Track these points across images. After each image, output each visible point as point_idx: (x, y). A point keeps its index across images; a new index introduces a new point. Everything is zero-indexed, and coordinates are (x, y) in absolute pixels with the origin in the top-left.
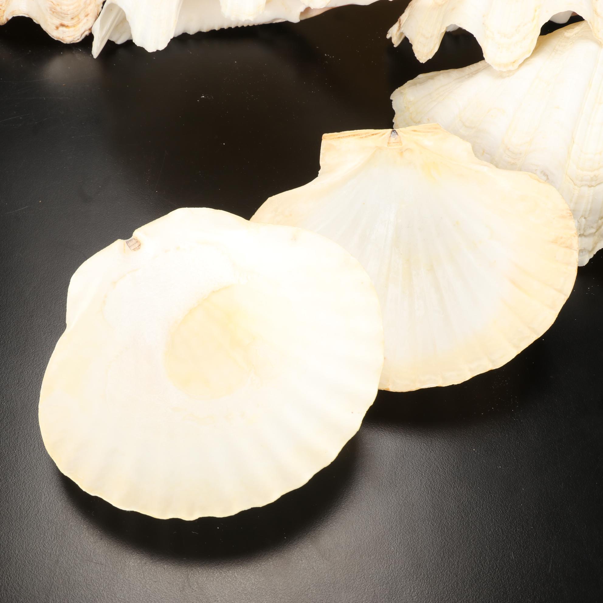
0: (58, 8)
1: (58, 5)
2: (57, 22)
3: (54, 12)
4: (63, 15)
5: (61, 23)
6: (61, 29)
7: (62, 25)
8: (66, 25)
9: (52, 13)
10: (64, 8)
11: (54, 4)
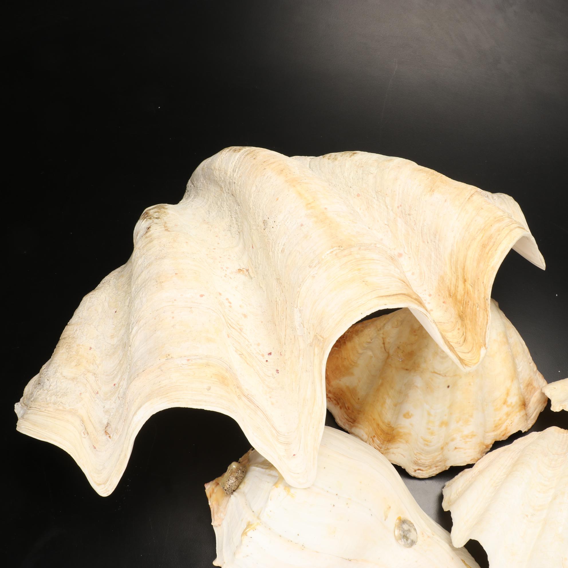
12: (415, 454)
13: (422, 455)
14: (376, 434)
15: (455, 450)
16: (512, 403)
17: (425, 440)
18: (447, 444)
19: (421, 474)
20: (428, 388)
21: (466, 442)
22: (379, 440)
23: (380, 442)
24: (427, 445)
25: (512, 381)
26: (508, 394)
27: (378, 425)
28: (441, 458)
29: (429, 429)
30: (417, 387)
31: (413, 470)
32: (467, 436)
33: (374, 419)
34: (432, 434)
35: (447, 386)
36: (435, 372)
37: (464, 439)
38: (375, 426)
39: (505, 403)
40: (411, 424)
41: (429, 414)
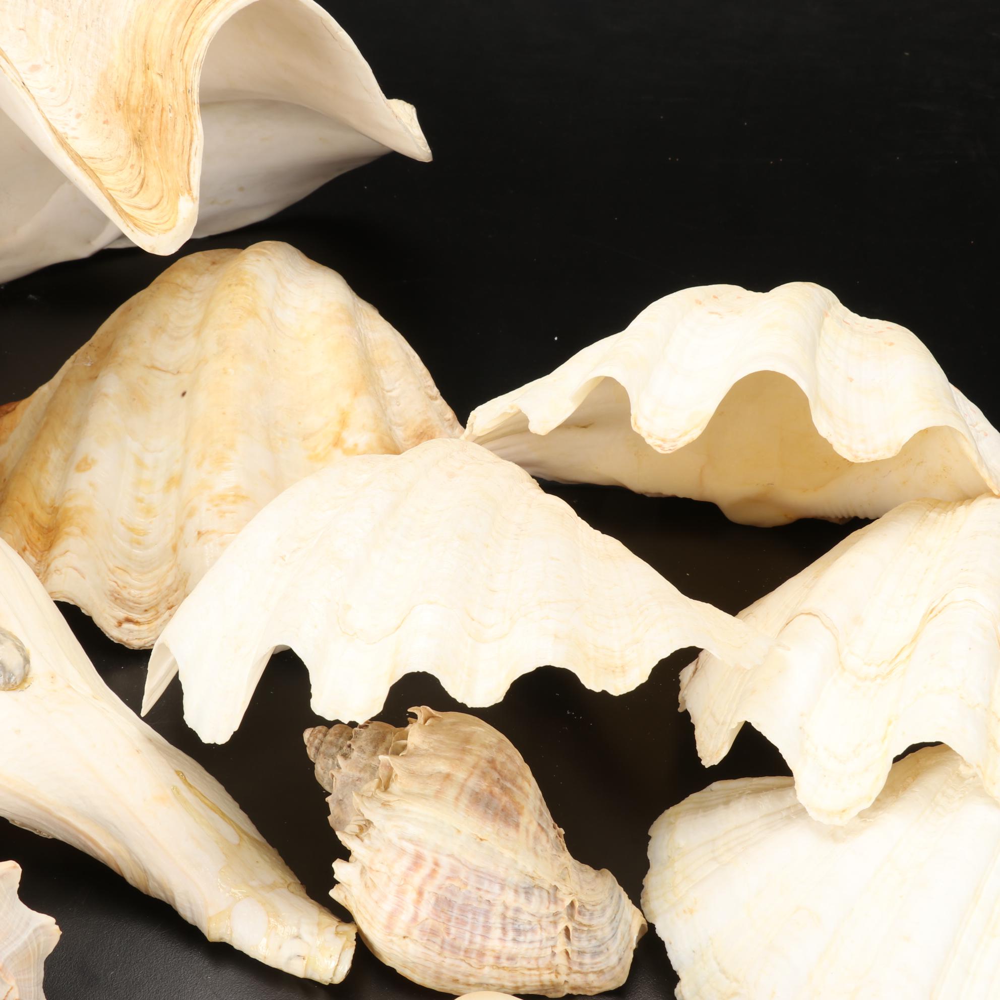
0: (124, 593)
1: (125, 587)
2: (122, 614)
3: (117, 598)
4: (131, 604)
5: (125, 615)
6: (126, 626)
7: (128, 620)
8: (135, 620)
9: (113, 599)
10: (133, 592)
11: (118, 586)
12: (109, 570)
13: (127, 572)
14: (28, 544)
15: (198, 539)
16: (356, 445)
17: (131, 530)
18: (182, 529)
19: (135, 633)
20: (134, 399)
21: (222, 514)
22: (33, 556)
23: (36, 559)
24: (139, 543)
25: (356, 394)
26: (344, 423)
27: (32, 516)
28: (175, 577)
29: (140, 500)
30: (106, 395)
31: (114, 622)
32: (223, 498)
33: (23, 505)
34: (148, 511)
35: (181, 392)
36: (153, 367)
37: (217, 505)
38: (26, 520)
39: (337, 442)
40: (91, 484)
41: (140, 463)
